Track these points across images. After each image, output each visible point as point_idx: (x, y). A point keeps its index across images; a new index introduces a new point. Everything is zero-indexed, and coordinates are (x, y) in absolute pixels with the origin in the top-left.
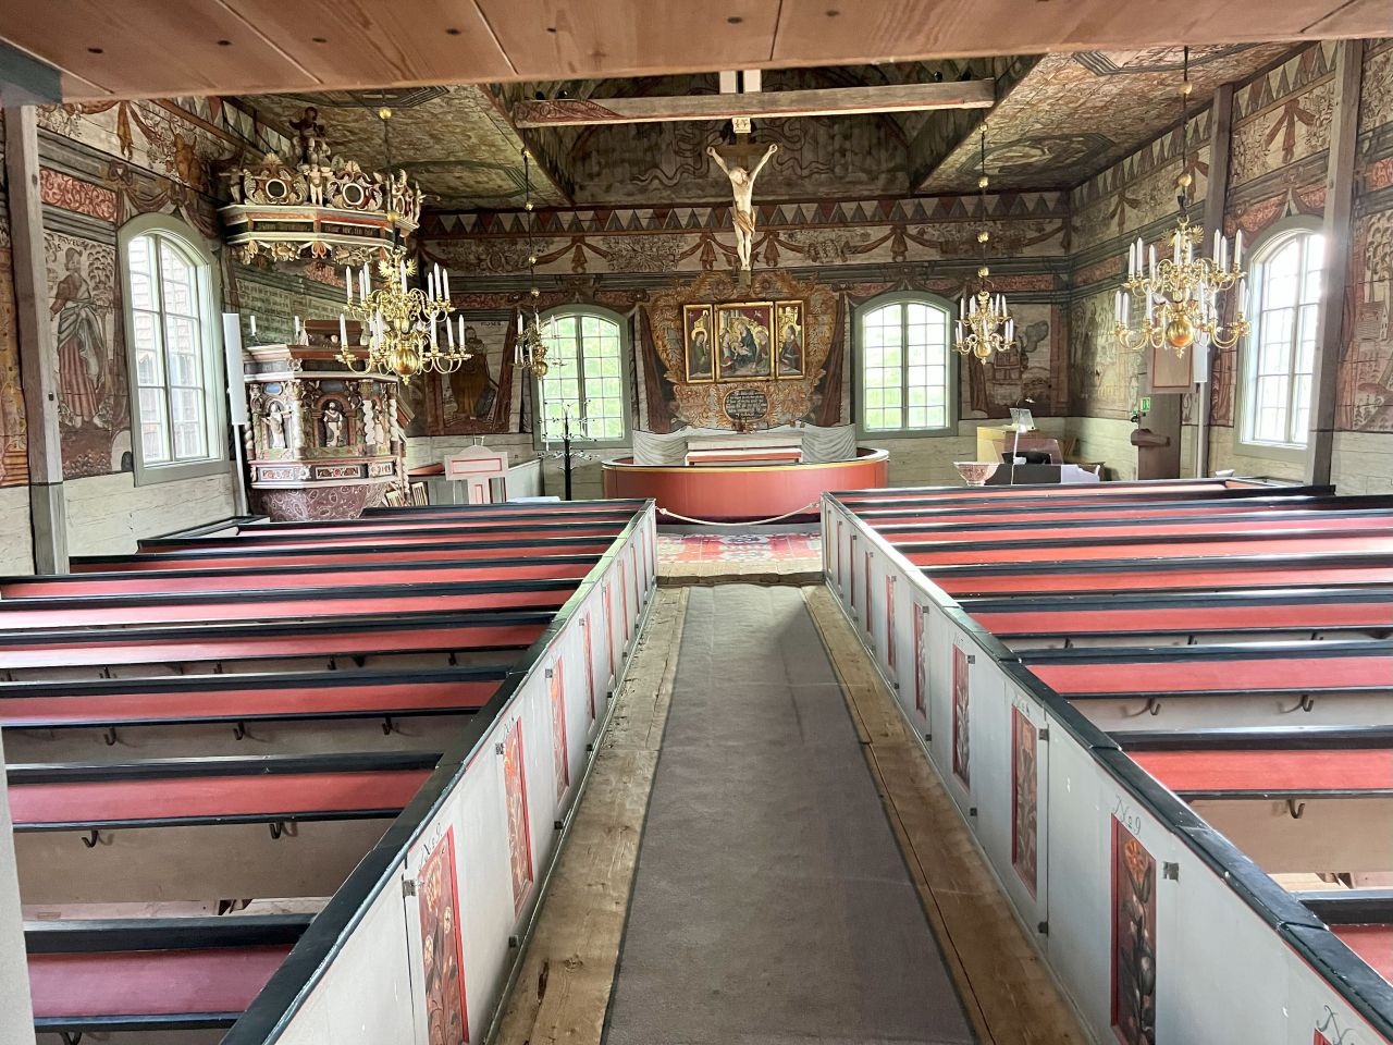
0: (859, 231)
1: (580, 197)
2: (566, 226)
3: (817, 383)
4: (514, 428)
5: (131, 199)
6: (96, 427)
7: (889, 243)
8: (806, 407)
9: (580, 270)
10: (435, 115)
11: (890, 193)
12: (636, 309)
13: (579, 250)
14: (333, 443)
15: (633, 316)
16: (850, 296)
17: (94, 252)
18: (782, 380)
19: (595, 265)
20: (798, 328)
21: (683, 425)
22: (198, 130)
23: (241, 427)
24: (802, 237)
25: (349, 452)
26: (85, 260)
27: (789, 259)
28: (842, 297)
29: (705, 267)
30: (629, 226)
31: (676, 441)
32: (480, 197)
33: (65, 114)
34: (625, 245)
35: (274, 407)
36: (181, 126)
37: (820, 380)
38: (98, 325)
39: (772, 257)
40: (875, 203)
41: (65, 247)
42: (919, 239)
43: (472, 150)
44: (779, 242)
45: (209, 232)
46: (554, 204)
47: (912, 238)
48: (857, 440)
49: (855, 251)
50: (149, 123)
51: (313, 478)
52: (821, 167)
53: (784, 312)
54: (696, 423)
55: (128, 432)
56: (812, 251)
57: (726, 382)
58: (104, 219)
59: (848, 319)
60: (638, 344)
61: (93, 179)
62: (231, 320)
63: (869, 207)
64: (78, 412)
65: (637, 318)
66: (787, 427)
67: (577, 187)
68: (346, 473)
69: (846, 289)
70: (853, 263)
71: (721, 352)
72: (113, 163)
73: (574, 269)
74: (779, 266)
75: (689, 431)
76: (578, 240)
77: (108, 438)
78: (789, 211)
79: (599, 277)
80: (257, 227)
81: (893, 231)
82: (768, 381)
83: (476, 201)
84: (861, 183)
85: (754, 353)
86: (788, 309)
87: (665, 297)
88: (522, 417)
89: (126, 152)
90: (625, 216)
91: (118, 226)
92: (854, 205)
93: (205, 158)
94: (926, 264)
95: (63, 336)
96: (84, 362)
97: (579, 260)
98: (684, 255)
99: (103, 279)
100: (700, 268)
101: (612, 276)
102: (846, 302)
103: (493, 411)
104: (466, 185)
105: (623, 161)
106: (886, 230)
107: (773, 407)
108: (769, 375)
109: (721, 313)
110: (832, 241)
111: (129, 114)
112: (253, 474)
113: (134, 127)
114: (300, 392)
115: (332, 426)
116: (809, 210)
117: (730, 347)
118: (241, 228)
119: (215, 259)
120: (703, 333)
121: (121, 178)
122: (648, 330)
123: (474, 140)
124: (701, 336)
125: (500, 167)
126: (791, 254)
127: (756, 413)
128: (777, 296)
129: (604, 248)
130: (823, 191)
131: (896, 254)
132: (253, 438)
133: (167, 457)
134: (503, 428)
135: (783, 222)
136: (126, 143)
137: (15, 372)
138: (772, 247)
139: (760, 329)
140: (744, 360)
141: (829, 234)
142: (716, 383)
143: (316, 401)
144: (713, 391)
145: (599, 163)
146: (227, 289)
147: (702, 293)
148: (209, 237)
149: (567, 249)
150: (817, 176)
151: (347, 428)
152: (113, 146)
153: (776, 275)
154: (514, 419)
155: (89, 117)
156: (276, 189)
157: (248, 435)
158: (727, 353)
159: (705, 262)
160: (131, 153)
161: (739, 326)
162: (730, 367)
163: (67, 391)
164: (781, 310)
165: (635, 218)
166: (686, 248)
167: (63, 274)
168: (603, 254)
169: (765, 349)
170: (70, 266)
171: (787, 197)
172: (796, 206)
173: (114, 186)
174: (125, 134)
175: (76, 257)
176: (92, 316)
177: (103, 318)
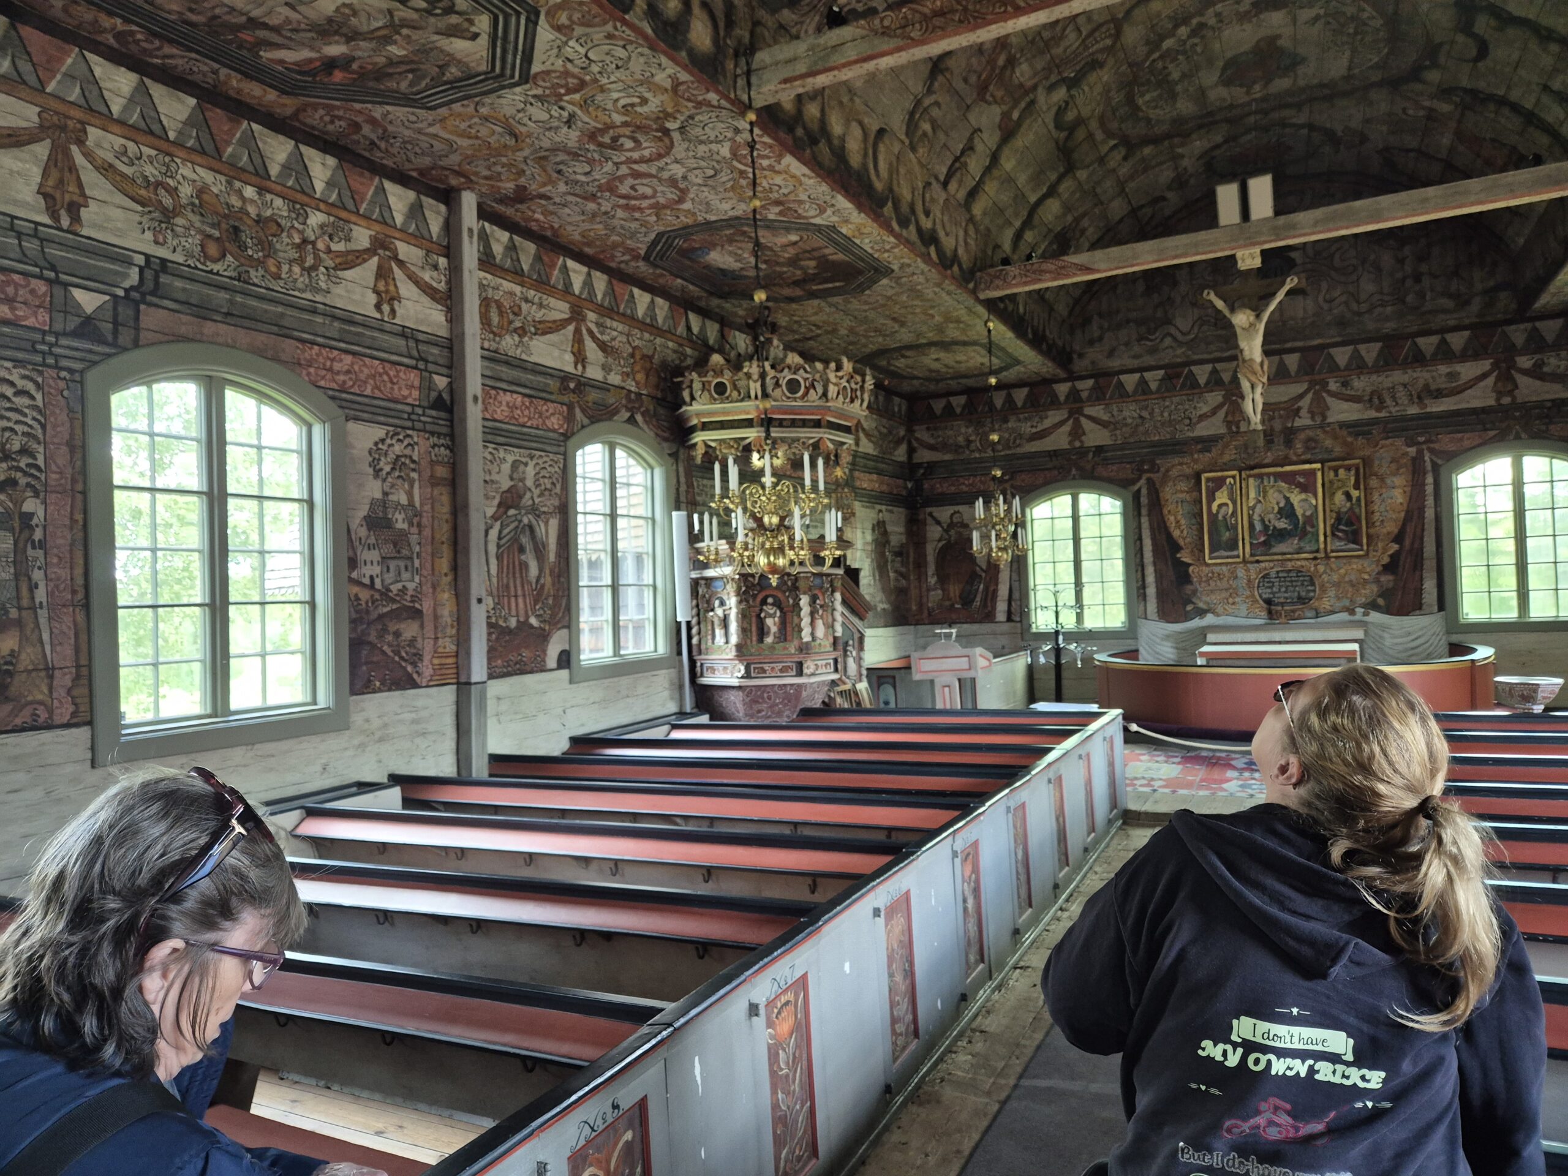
0: (1443, 369)
1: (1080, 365)
2: (1062, 399)
3: (1386, 560)
4: (1001, 616)
5: (583, 411)
6: (531, 626)
7: (1491, 380)
8: (1370, 591)
9: (1077, 444)
10: (889, 298)
11: (1489, 319)
12: (1143, 481)
13: (1077, 421)
14: (769, 640)
15: (1139, 491)
16: (1432, 451)
17: (540, 461)
18: (1336, 557)
19: (1095, 436)
20: (1355, 494)
21: (1202, 613)
22: (658, 341)
23: (688, 623)
24: (1361, 384)
25: (785, 648)
26: (530, 471)
27: (1342, 411)
28: (1420, 453)
29: (1229, 428)
30: (1135, 392)
31: (1191, 631)
32: (965, 376)
33: (516, 338)
34: (1130, 412)
35: (717, 603)
36: (641, 339)
37: (1391, 556)
38: (541, 529)
39: (1319, 410)
40: (1467, 333)
41: (510, 459)
42: (1536, 372)
43: (940, 329)
44: (1329, 393)
45: (666, 435)
46: (1048, 376)
47: (1525, 372)
48: (1448, 632)
49: (1438, 394)
50: (606, 338)
51: (747, 675)
52: (1386, 298)
53: (1336, 475)
54: (1219, 609)
55: (565, 631)
56: (1375, 399)
57: (1258, 562)
58: (554, 431)
59: (1430, 479)
60: (1145, 522)
61: (544, 395)
62: (678, 517)
63: (1457, 340)
64: (514, 613)
65: (1144, 491)
66: (1344, 616)
67: (1075, 356)
68: (781, 671)
69: (1424, 442)
70: (1434, 410)
71: (1252, 526)
72: (564, 378)
73: (1070, 443)
74: (1329, 420)
75: (1209, 619)
76: (1076, 412)
77: (543, 637)
78: (1342, 355)
79: (1099, 449)
80: (705, 426)
81: (1496, 366)
82: (1315, 558)
83: (964, 381)
84: (1445, 311)
85: (1296, 525)
86: (1341, 472)
87: (1178, 466)
88: (1010, 605)
89: (580, 367)
90: (1130, 381)
91: (567, 436)
92: (1434, 339)
93: (664, 364)
94: (1549, 404)
95: (503, 542)
96: (524, 566)
97: (1077, 432)
98: (1202, 417)
99: (549, 486)
100: (1223, 430)
101: (1114, 447)
102: (1427, 458)
103: (978, 599)
104: (946, 366)
105: (1128, 321)
106: (1486, 365)
107: (1323, 589)
108: (1317, 551)
109: (1251, 480)
110: (1405, 386)
111: (584, 331)
112: (698, 669)
113: (590, 345)
114: (739, 588)
115: (769, 622)
116: (1370, 352)
117: (1262, 520)
118: (693, 429)
119: (671, 460)
120: (1226, 505)
121: (573, 391)
122: (1156, 505)
123: (938, 318)
124: (1224, 508)
125: (975, 343)
126: (1345, 405)
127: (1299, 598)
128: (1326, 456)
129: (1105, 417)
130: (1389, 327)
131: (1500, 394)
132: (699, 633)
133: (611, 653)
134: (989, 617)
135: (1334, 368)
136: (580, 358)
137: (449, 578)
138: (1318, 400)
139: (1303, 496)
140: (1281, 535)
141: (1398, 376)
142: (1245, 561)
143: (754, 597)
144: (1241, 572)
145: (1101, 328)
146: (683, 488)
147: (1226, 458)
148: (666, 440)
149: (1062, 423)
150: (1379, 310)
151: (783, 624)
152: (566, 362)
153: (1325, 432)
154: (1001, 607)
155: (542, 338)
156: (721, 389)
157: (694, 631)
158: (1258, 527)
159: (1229, 424)
160: (584, 367)
161: (1276, 495)
162: (1264, 543)
163: (502, 594)
164: (1332, 474)
165: (1143, 382)
166: (1205, 409)
167: (506, 484)
168: (1104, 424)
169: (1311, 520)
170: (515, 476)
171: (1338, 339)
172: (1350, 348)
173: (566, 399)
174: (579, 351)
175: (522, 467)
176: (534, 522)
177: (546, 523)
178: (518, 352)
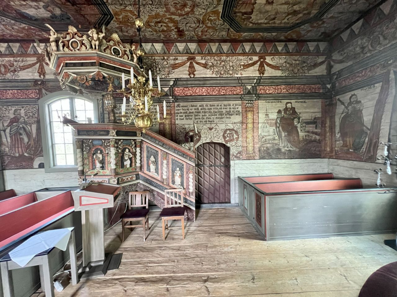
6: (25, 156)
17: (27, 108)
26: (23, 112)
33: (12, 74)
38: (28, 128)
55: (42, 157)
58: (33, 98)
61: (27, 88)
64: (17, 152)
72: (36, 81)
77: (31, 160)
89: (42, 76)
91: (39, 99)
95: (12, 132)
96: (22, 139)
111: (44, 64)
121: (40, 85)
134: (370, 159)
136: (42, 73)
152: (36, 76)
163: (13, 147)
167: (12, 116)
170: (16, 114)
173: (37, 88)
174: (42, 71)
175: (19, 111)
176: (25, 126)
177: (31, 126)
178: (13, 77)
